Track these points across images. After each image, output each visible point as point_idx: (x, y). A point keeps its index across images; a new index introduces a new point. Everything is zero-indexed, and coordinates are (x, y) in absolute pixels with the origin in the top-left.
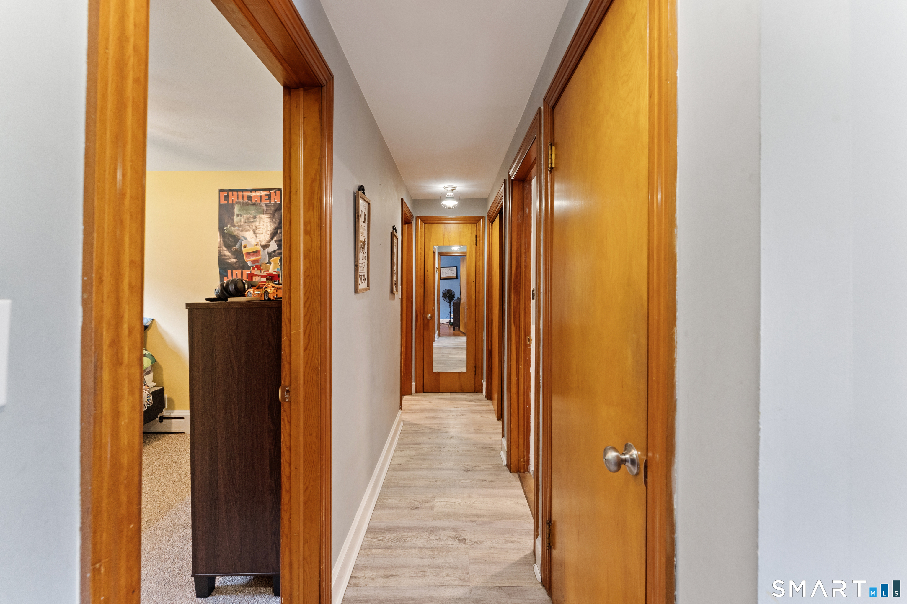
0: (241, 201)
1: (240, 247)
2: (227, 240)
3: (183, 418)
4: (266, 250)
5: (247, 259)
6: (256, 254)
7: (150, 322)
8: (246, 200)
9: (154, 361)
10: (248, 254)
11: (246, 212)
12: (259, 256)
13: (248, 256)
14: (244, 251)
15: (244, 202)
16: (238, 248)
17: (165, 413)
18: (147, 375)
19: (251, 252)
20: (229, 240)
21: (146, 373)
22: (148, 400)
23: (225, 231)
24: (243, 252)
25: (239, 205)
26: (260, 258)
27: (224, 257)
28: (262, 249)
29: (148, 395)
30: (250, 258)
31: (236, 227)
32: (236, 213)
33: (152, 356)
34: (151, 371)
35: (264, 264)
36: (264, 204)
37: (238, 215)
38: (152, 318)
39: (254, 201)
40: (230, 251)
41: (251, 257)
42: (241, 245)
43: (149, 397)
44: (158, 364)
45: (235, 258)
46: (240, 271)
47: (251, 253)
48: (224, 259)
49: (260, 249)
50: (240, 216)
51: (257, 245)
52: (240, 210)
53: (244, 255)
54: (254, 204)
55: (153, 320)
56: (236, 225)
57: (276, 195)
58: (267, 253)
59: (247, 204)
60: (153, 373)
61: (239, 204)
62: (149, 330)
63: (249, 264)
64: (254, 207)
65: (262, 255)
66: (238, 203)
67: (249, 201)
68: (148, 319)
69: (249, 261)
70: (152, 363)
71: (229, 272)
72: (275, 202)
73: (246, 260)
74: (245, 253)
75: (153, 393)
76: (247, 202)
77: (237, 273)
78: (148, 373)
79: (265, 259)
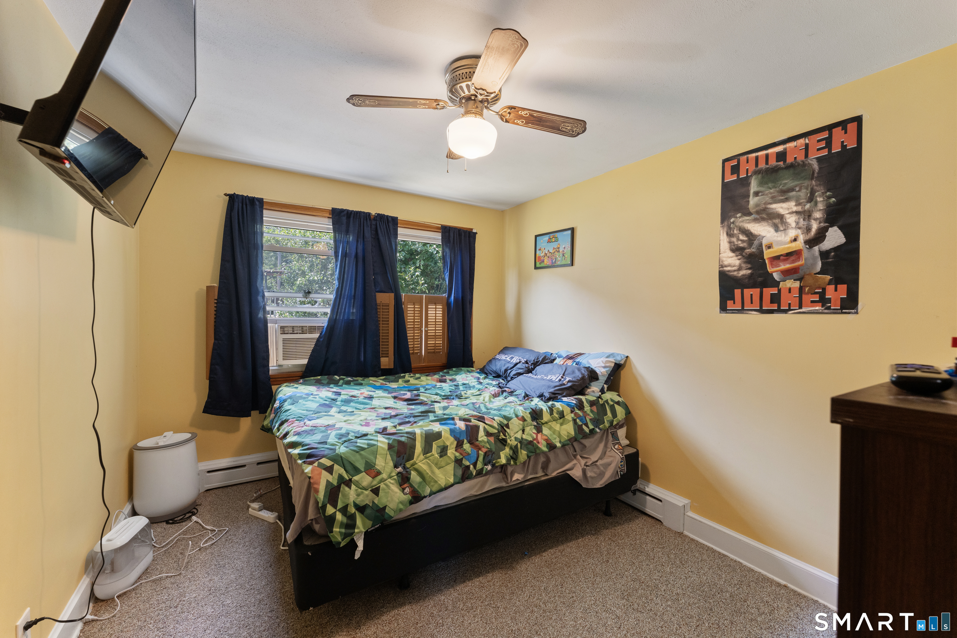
0: (763, 166)
1: (758, 249)
2: (734, 240)
3: (661, 501)
4: (816, 248)
5: (773, 268)
6: (792, 258)
7: (624, 360)
8: (773, 162)
9: (628, 413)
10: (776, 259)
11: (773, 184)
12: (799, 261)
13: (774, 263)
14: (767, 254)
15: (768, 168)
16: (755, 250)
17: (640, 484)
18: (620, 429)
19: (781, 255)
20: (738, 239)
21: (619, 427)
22: (621, 465)
23: (732, 225)
24: (765, 257)
25: (760, 176)
26: (802, 265)
27: (729, 268)
28: (807, 246)
29: (622, 459)
30: (779, 267)
31: (752, 214)
32: (752, 192)
33: (626, 405)
34: (625, 425)
35: (810, 274)
36: (814, 160)
37: (756, 194)
38: (627, 355)
39: (790, 160)
40: (740, 257)
41: (781, 264)
42: (761, 245)
43: (623, 461)
44: (632, 416)
45: (749, 269)
46: (758, 290)
47: (782, 258)
48: (729, 271)
49: (802, 248)
50: (760, 194)
51: (795, 240)
52: (761, 183)
53: (767, 261)
54: (791, 166)
55: (627, 357)
56: (752, 211)
57: (846, 133)
58: (817, 254)
59: (774, 170)
60: (626, 427)
61: (759, 174)
62: (622, 369)
63: (776, 276)
64: (791, 171)
65: (805, 259)
66: (756, 173)
67: (781, 163)
68: (622, 356)
69: (775, 272)
70: (626, 415)
71: (738, 292)
72: (843, 147)
73: (770, 270)
74: (768, 258)
75: (627, 456)
76: (777, 166)
77: (751, 293)
78: (621, 426)
79: (814, 265)
